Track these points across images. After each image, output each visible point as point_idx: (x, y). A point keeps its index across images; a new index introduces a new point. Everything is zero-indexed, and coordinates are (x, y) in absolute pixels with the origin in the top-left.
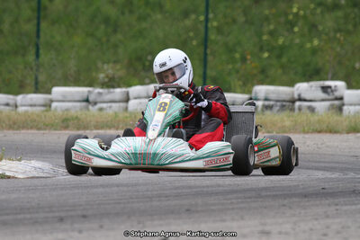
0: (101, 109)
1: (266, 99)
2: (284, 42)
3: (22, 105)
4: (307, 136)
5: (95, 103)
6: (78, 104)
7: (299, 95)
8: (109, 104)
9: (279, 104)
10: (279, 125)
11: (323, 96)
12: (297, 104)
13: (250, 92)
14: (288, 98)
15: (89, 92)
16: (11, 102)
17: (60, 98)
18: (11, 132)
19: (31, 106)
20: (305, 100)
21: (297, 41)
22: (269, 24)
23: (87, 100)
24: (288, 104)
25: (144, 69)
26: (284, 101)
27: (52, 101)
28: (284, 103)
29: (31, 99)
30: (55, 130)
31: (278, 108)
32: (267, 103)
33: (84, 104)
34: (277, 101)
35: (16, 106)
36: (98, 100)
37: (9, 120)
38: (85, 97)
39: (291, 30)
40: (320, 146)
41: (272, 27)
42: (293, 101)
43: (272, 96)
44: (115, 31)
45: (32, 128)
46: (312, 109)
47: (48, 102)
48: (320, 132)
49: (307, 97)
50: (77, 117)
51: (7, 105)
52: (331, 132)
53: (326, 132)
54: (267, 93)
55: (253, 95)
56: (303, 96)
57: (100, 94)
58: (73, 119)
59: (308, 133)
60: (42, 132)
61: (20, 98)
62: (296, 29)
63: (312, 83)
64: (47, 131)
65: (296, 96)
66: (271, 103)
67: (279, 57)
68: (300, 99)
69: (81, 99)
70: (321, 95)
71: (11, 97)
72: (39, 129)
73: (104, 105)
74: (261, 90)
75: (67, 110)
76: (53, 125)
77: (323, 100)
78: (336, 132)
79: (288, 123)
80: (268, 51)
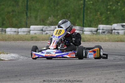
0: (47, 33)
1: (103, 30)
2: (115, 8)
3: (20, 32)
4: (113, 43)
5: (45, 31)
6: (39, 31)
7: (114, 28)
8: (49, 32)
9: (107, 31)
10: (104, 39)
11: (122, 28)
12: (113, 31)
13: (97, 27)
14: (110, 29)
15: (43, 27)
16: (17, 31)
17: (33, 29)
18: (13, 42)
19: (23, 32)
20: (116, 30)
21: (120, 8)
22: (110, 2)
23: (42, 30)
24: (110, 31)
25: (67, 18)
26: (109, 30)
27: (30, 30)
28: (109, 31)
29: (23, 30)
30: (29, 41)
31: (107, 33)
32: (103, 31)
33: (41, 31)
34: (106, 30)
35: (18, 32)
36: (46, 30)
37: (13, 38)
38: (42, 29)
39: (117, 4)
40: (116, 46)
41: (111, 3)
42: (112, 30)
43: (105, 29)
44: (57, 5)
45: (21, 40)
46: (118, 33)
47: (29, 31)
48: (118, 41)
49: (117, 29)
50: (36, 37)
51: (15, 32)
52: (121, 41)
53: (120, 41)
54: (103, 27)
55: (98, 28)
56: (115, 28)
57: (46, 28)
58: (35, 37)
59: (114, 42)
60: (24, 42)
61: (20, 30)
62: (119, 4)
63: (118, 24)
64: (26, 42)
65: (113, 29)
66: (105, 31)
67: (113, 13)
68: (114, 29)
69: (40, 30)
70: (121, 28)
71: (16, 29)
72: (23, 41)
73: (48, 32)
74: (101, 26)
75: (35, 34)
76: (28, 40)
77: (122, 30)
78: (123, 41)
79: (107, 38)
80: (110, 11)
